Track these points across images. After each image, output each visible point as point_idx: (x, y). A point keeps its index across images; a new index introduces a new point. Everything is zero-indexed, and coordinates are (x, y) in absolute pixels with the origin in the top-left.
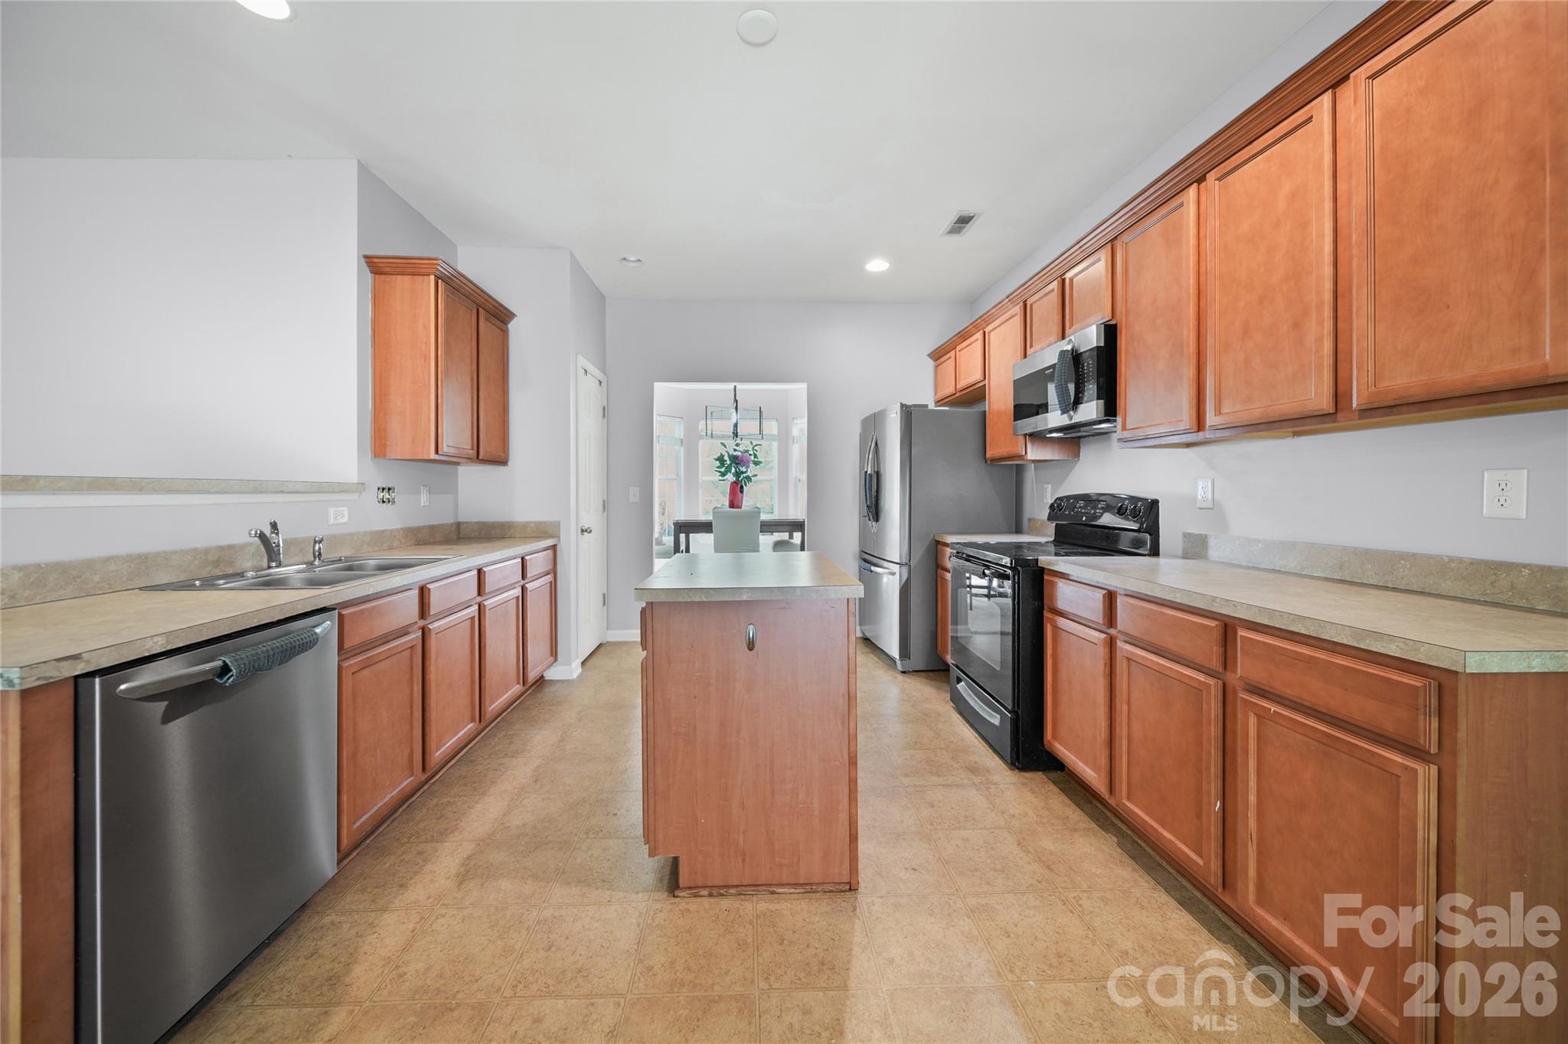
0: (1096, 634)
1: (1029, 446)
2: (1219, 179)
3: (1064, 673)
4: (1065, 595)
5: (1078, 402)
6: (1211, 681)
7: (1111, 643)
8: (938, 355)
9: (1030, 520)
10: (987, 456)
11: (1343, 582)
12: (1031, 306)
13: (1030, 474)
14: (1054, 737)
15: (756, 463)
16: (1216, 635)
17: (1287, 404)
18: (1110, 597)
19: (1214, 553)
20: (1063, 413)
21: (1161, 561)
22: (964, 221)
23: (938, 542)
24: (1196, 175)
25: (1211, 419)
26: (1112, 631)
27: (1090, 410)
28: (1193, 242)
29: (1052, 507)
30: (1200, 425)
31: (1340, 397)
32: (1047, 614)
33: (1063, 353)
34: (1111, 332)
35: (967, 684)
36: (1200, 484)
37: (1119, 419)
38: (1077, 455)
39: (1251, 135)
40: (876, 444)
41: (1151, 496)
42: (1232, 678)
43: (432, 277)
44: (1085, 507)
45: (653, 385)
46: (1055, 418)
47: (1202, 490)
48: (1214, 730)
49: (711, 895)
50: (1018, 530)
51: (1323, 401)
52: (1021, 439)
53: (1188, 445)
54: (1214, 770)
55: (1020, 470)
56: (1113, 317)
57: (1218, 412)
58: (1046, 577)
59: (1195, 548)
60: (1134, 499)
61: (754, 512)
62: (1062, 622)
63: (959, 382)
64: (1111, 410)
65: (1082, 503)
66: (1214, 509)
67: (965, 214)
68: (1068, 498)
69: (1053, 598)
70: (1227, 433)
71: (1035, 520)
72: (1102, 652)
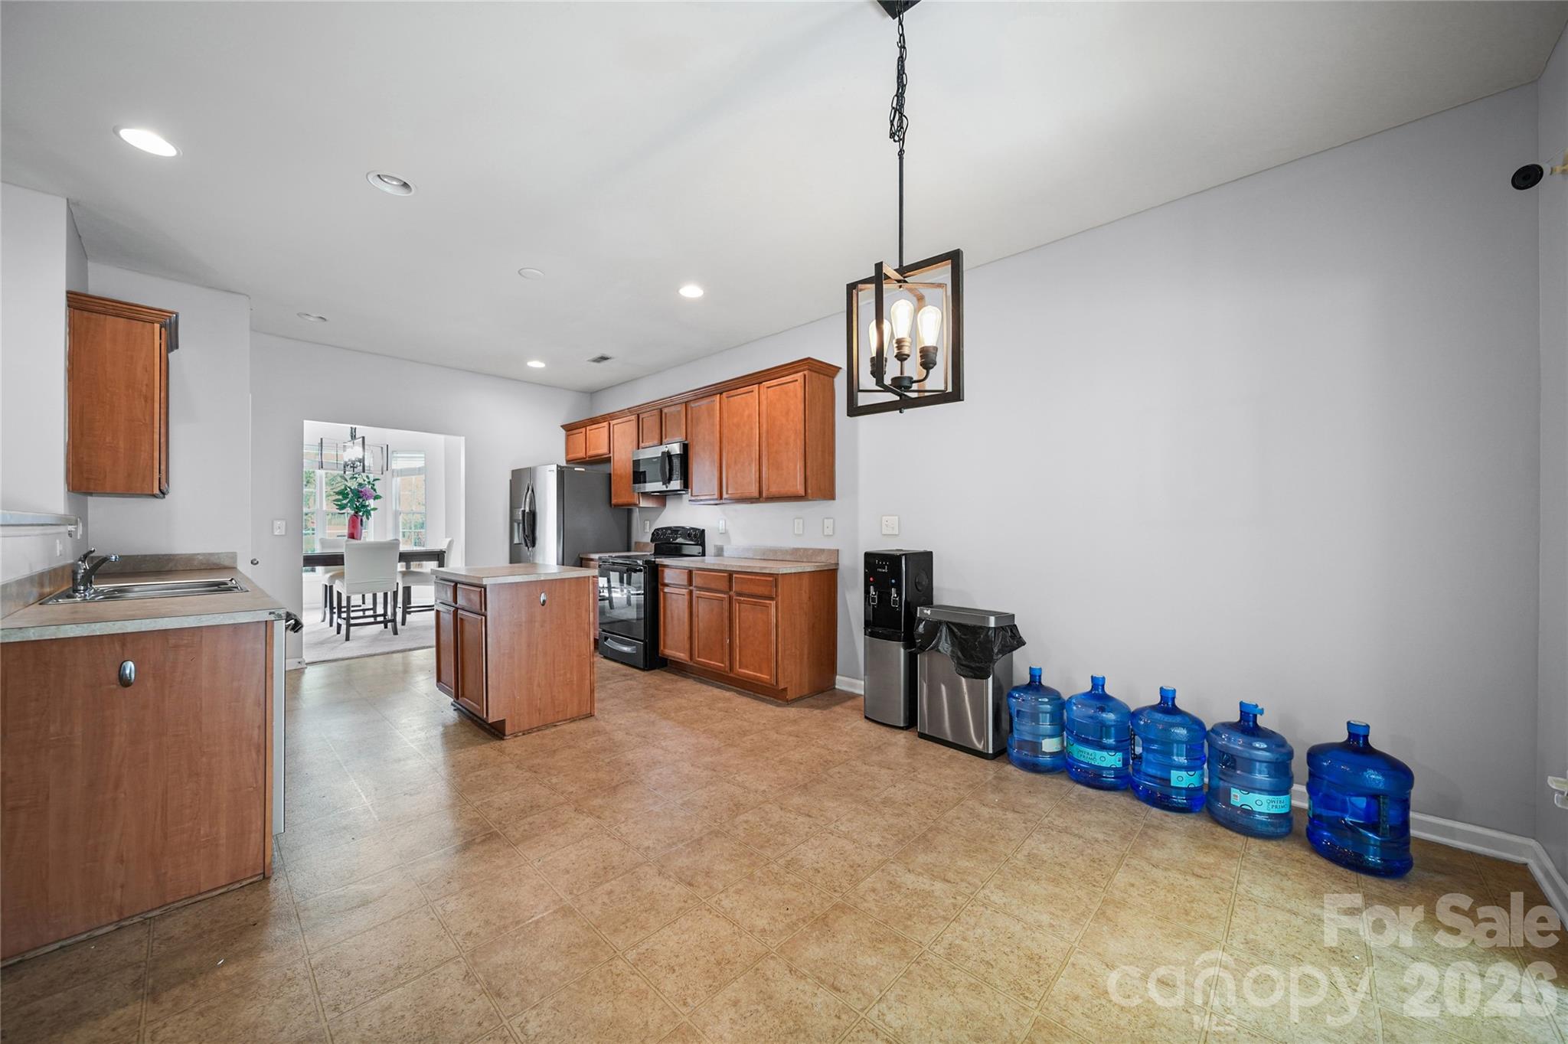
0: (684, 590)
1: (641, 499)
2: (727, 397)
3: (668, 612)
4: (669, 576)
5: (670, 479)
6: (725, 596)
7: (691, 592)
8: (570, 428)
9: (636, 543)
10: (613, 502)
11: (764, 559)
12: (643, 419)
13: (636, 514)
14: (664, 647)
15: (377, 497)
16: (727, 579)
17: (747, 494)
18: (690, 572)
19: (726, 554)
20: (663, 484)
21: (706, 558)
22: (603, 358)
23: (582, 559)
24: (720, 391)
25: (725, 496)
26: (691, 588)
27: (676, 484)
28: (718, 419)
29: (653, 534)
30: (721, 498)
31: (760, 493)
32: (660, 587)
33: (663, 453)
34: (685, 447)
35: (612, 639)
36: (721, 522)
37: (690, 490)
38: (664, 505)
39: (738, 386)
40: (533, 491)
41: (702, 528)
42: (732, 593)
43: (157, 326)
44: (671, 534)
45: (303, 422)
46: (656, 486)
47: (721, 525)
48: (726, 614)
49: (524, 734)
50: (629, 550)
51: (756, 494)
52: (636, 495)
53: (716, 504)
54: (727, 629)
55: (630, 512)
56: (686, 438)
57: (727, 493)
58: (660, 569)
59: (720, 552)
60: (695, 529)
61: (394, 544)
62: (666, 590)
63: (590, 450)
64: (686, 485)
65: (669, 532)
66: (725, 533)
67: (606, 356)
68: (662, 529)
69: (663, 578)
70: (729, 501)
71: (639, 543)
72: (687, 597)
